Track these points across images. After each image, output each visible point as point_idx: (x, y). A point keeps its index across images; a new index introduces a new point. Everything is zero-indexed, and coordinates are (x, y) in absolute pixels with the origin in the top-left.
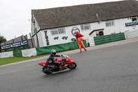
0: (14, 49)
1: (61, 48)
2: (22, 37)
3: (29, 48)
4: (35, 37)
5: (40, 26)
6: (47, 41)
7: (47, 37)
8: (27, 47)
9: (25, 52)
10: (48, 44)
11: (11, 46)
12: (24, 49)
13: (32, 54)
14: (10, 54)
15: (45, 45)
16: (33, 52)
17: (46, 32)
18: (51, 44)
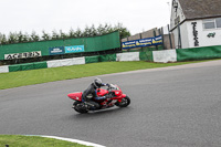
0: (141, 49)
1: (218, 52)
2: (154, 31)
3: (165, 48)
4: (176, 32)
5: (185, 13)
6: (196, 39)
7: (195, 33)
8: (161, 46)
9: (157, 55)
10: (196, 43)
11: (138, 44)
12: (157, 49)
13: (169, 59)
14: (135, 56)
15: (192, 46)
16: (171, 55)
17: (194, 24)
18: (201, 45)
